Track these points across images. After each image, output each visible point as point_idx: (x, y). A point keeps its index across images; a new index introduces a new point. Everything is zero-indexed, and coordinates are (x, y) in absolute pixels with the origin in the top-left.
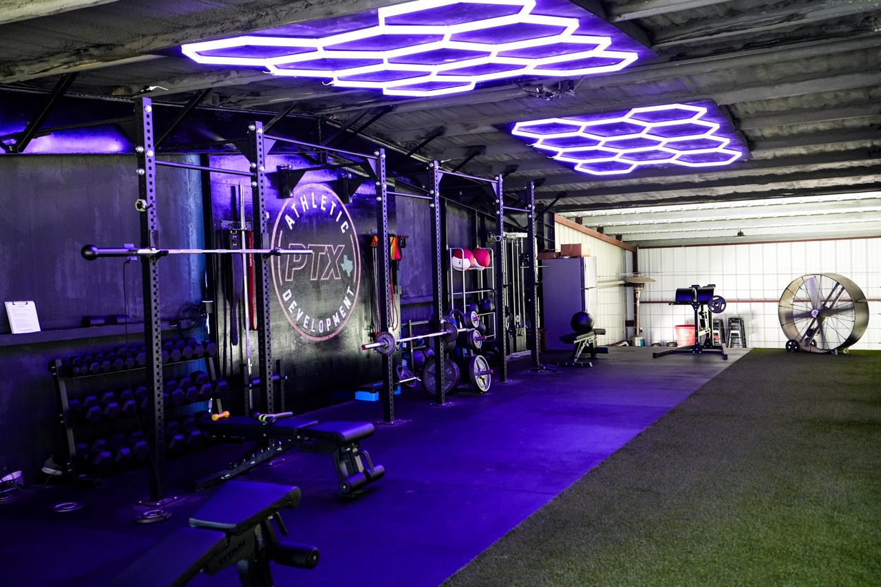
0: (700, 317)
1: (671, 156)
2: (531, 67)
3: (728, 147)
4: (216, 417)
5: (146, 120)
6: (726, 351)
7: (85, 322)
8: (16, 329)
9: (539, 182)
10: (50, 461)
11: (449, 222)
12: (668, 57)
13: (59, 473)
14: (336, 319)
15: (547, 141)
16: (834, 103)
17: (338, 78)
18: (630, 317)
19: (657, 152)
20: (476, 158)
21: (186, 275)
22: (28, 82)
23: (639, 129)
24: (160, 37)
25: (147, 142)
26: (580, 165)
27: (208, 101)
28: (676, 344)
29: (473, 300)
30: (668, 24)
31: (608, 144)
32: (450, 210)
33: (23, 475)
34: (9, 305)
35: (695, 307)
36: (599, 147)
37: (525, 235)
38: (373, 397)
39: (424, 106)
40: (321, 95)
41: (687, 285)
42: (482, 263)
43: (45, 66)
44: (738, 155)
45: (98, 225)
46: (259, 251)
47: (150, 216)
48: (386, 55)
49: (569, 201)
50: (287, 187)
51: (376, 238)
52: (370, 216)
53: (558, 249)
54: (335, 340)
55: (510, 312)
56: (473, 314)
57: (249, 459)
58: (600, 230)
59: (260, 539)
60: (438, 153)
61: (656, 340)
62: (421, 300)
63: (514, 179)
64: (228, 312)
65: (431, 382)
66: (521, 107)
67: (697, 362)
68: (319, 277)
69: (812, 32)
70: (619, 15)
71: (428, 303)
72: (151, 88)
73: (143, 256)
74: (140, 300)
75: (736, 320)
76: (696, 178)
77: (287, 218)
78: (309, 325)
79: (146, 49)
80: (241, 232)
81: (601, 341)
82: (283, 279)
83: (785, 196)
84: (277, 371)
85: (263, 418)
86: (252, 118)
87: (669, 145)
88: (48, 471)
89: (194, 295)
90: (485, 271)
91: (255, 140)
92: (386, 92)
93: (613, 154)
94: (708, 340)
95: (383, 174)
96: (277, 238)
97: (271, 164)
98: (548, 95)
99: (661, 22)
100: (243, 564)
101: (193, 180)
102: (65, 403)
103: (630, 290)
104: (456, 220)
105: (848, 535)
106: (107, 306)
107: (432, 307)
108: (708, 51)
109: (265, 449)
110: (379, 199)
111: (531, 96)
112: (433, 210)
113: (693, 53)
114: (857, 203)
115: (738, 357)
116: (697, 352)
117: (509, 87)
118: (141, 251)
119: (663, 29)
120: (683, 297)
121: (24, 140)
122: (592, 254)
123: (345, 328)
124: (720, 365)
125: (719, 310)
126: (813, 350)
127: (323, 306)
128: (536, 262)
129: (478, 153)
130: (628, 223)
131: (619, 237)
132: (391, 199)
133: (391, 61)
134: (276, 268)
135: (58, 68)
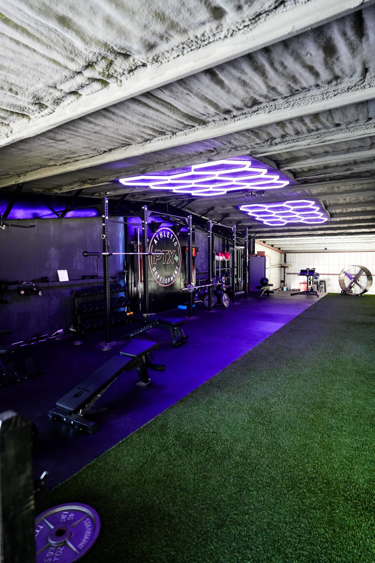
0: (309, 280)
1: (300, 219)
2: (248, 186)
3: (323, 216)
4: (128, 314)
5: (106, 206)
6: (318, 293)
7: (84, 277)
8: (61, 280)
9: (250, 227)
10: (72, 326)
11: (215, 242)
12: (300, 183)
13: (75, 330)
14: (172, 278)
15: (253, 213)
16: (363, 201)
17: (175, 189)
18: (283, 279)
19: (295, 218)
20: (226, 218)
21: (118, 261)
22: (67, 192)
23: (288, 209)
24: (112, 176)
25: (106, 214)
26: (265, 222)
27: (127, 198)
28: (299, 290)
29: (223, 272)
30: (301, 171)
31: (276, 214)
32: (215, 237)
33: (63, 331)
34: (59, 271)
35: (308, 276)
36: (273, 215)
37: (243, 247)
38: (185, 308)
39: (207, 199)
40: (168, 195)
41: (305, 269)
42: (227, 258)
43: (72, 186)
44: (326, 219)
45: (88, 243)
46: (145, 254)
47: (106, 241)
48: (193, 181)
49: (261, 235)
50: (155, 229)
51: (187, 248)
52: (185, 240)
53: (256, 253)
54: (172, 286)
55: (237, 276)
56: (223, 278)
57: (140, 330)
58: (272, 246)
59: (144, 360)
60: (211, 217)
61: (292, 288)
62: (204, 272)
63: (240, 226)
64: (133, 275)
65: (206, 303)
66: (244, 199)
67: (307, 297)
68: (166, 262)
69: (355, 175)
70: (283, 168)
71: (206, 273)
72: (108, 193)
73: (104, 255)
74: (102, 270)
75: (323, 282)
76: (310, 228)
77: (155, 240)
78: (162, 280)
79: (107, 180)
80: (138, 246)
81: (271, 288)
82: (153, 263)
83: (343, 235)
84: (150, 298)
85: (145, 315)
86: (143, 204)
87: (300, 215)
88: (72, 330)
89: (121, 268)
90: (228, 261)
91: (144, 212)
92: (193, 194)
93: (278, 218)
94: (312, 289)
95: (191, 224)
96: (151, 248)
97: (149, 220)
98: (254, 196)
99: (299, 170)
100: (138, 369)
101: (121, 227)
102: (77, 307)
103: (283, 269)
104: (217, 242)
105: (360, 366)
106: (90, 272)
107: (208, 274)
108: (315, 181)
109: (146, 326)
110: (189, 234)
111: (247, 196)
112: (209, 238)
113: (310, 181)
114: (370, 239)
115: (323, 296)
116: (307, 294)
117: (240, 192)
118: (103, 254)
119: (299, 173)
120: (303, 273)
121: (64, 213)
122: (269, 256)
123: (175, 282)
124: (316, 299)
125: (316, 278)
126: (351, 294)
127: (168, 273)
128: (248, 258)
129: (227, 217)
130: (283, 243)
131: (279, 249)
132: (193, 234)
133: (195, 183)
134: (150, 259)
135: (76, 187)
